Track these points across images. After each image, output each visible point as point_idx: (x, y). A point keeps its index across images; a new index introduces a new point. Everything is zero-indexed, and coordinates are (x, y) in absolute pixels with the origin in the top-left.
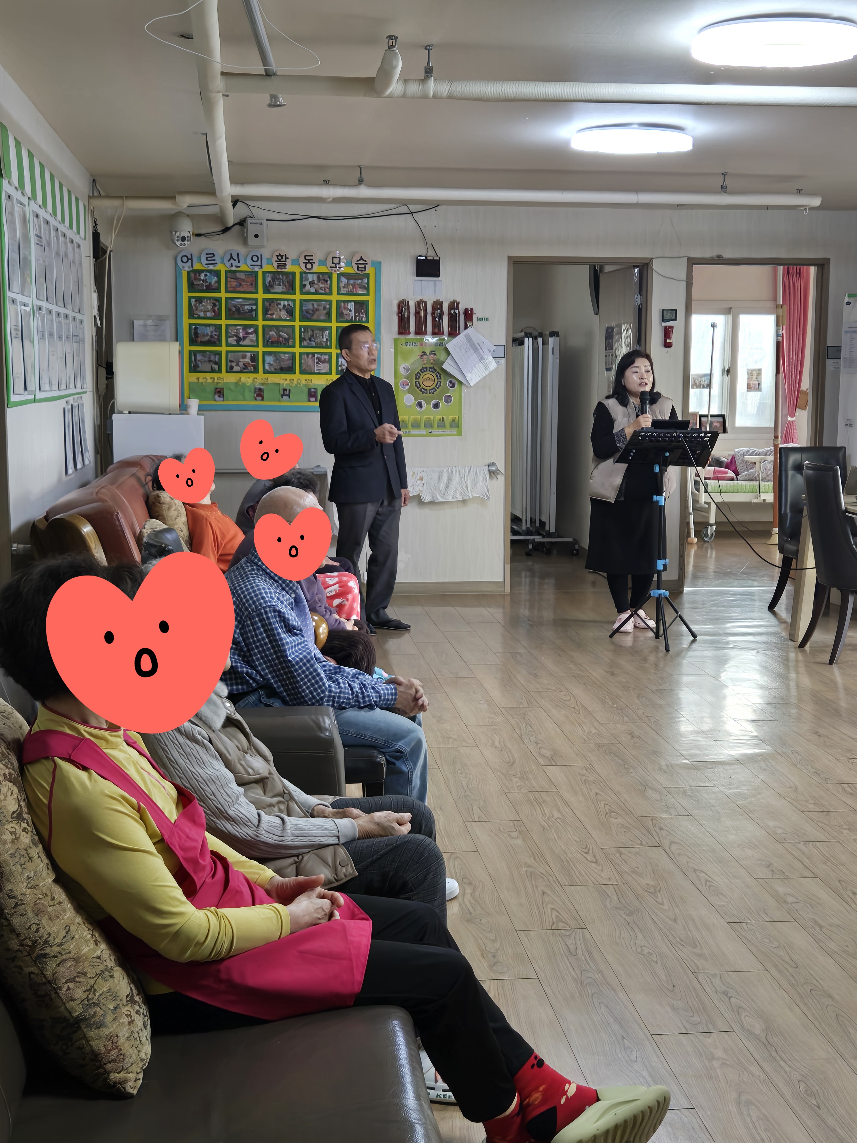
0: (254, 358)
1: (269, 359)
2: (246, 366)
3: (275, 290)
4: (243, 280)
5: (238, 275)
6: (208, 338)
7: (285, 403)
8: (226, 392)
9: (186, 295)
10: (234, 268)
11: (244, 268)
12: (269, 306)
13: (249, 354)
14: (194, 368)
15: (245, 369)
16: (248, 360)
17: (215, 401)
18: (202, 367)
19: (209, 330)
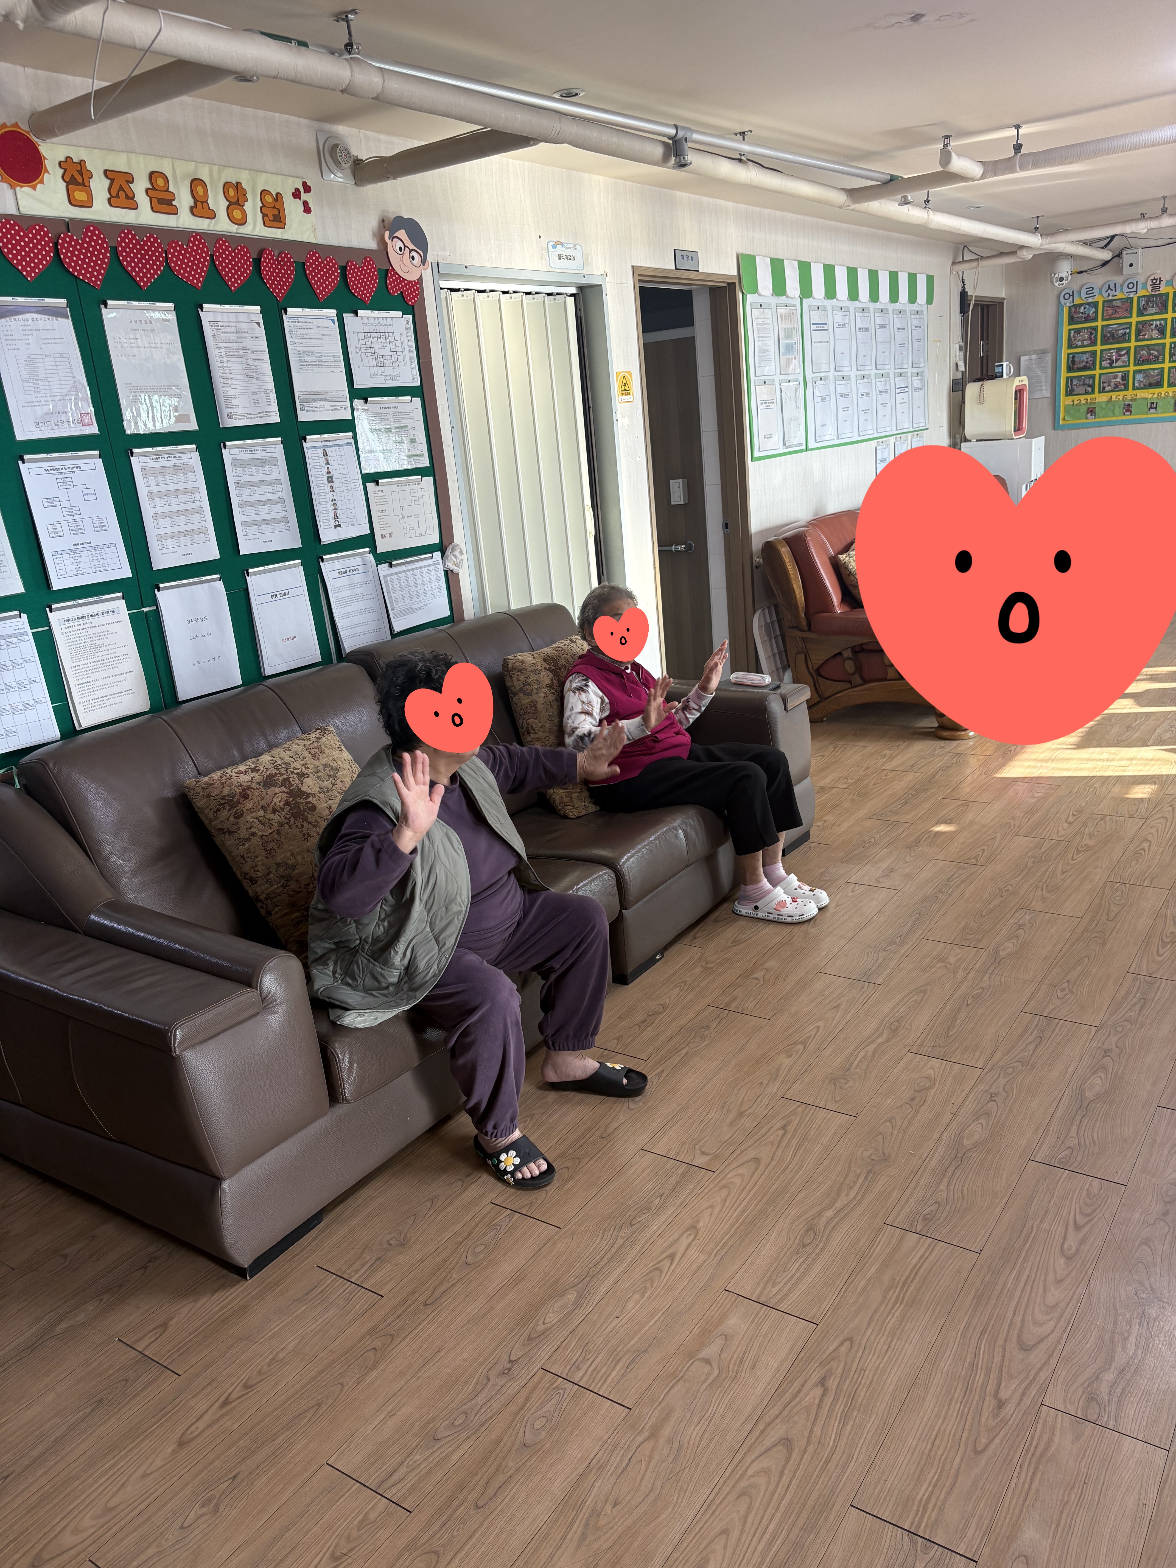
0: (1125, 377)
1: (1139, 377)
2: (1117, 386)
3: (1148, 312)
4: (1119, 307)
5: (1114, 303)
6: (1083, 364)
7: (1152, 414)
8: (1097, 410)
9: (1066, 327)
10: (1111, 298)
11: (1120, 295)
12: (1142, 328)
13: (1120, 375)
14: (1070, 392)
15: (1116, 388)
16: (1119, 380)
17: (1087, 418)
18: (1077, 391)
19: (1085, 358)
